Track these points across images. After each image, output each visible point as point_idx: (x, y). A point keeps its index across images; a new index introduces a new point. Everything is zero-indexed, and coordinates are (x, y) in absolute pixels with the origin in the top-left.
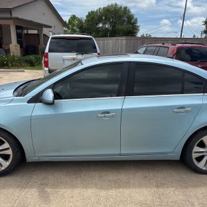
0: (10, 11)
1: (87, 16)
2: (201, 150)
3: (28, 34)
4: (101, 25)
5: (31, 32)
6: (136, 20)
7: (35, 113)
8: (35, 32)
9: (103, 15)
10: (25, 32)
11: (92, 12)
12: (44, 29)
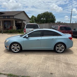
0: (13, 16)
1: (37, 16)
2: (58, 48)
3: (18, 23)
4: (42, 19)
5: (19, 22)
6: (55, 17)
7: (24, 40)
8: (21, 22)
9: (43, 15)
10: (17, 22)
11: (39, 15)
12: (23, 21)
